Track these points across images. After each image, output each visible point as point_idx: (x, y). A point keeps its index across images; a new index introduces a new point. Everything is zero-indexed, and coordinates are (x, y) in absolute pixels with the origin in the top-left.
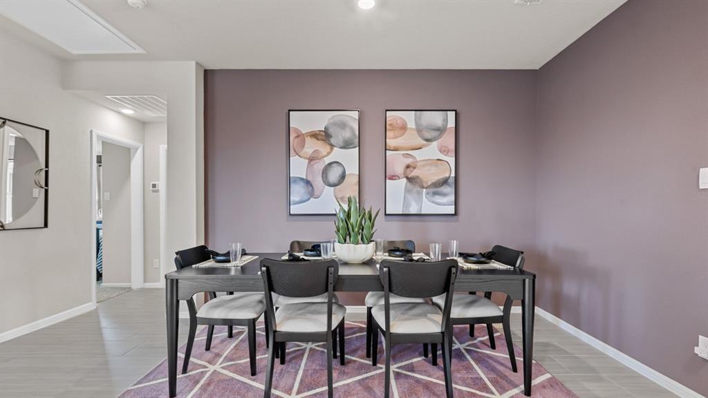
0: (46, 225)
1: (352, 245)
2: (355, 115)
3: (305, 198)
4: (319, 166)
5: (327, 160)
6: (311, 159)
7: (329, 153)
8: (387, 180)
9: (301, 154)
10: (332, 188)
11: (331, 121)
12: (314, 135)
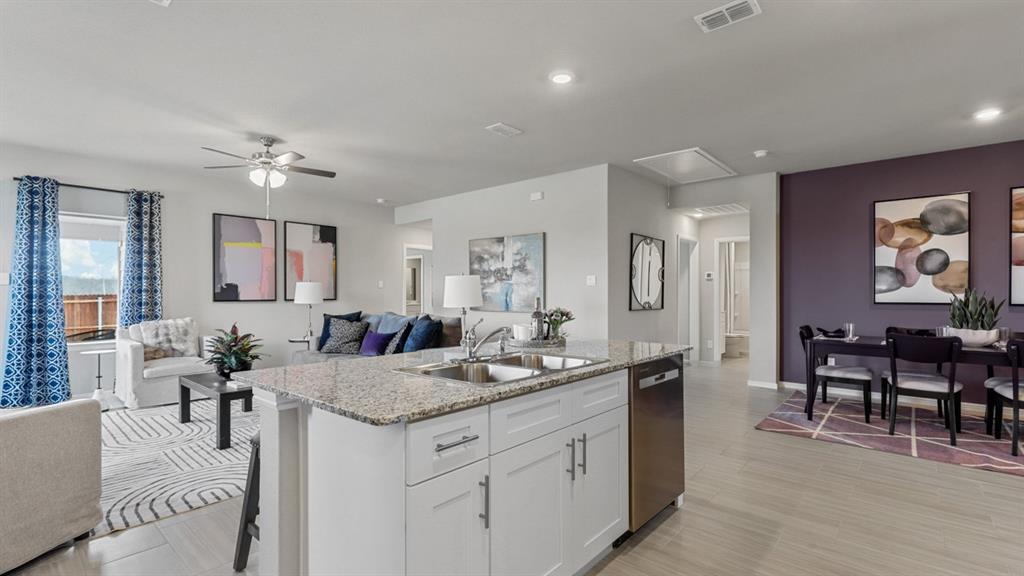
0: (662, 307)
1: (970, 331)
2: (964, 197)
3: (895, 286)
4: (913, 254)
5: (923, 248)
6: (902, 248)
7: (925, 241)
8: (1013, 267)
9: (889, 243)
10: (931, 277)
11: (929, 207)
12: (907, 224)
